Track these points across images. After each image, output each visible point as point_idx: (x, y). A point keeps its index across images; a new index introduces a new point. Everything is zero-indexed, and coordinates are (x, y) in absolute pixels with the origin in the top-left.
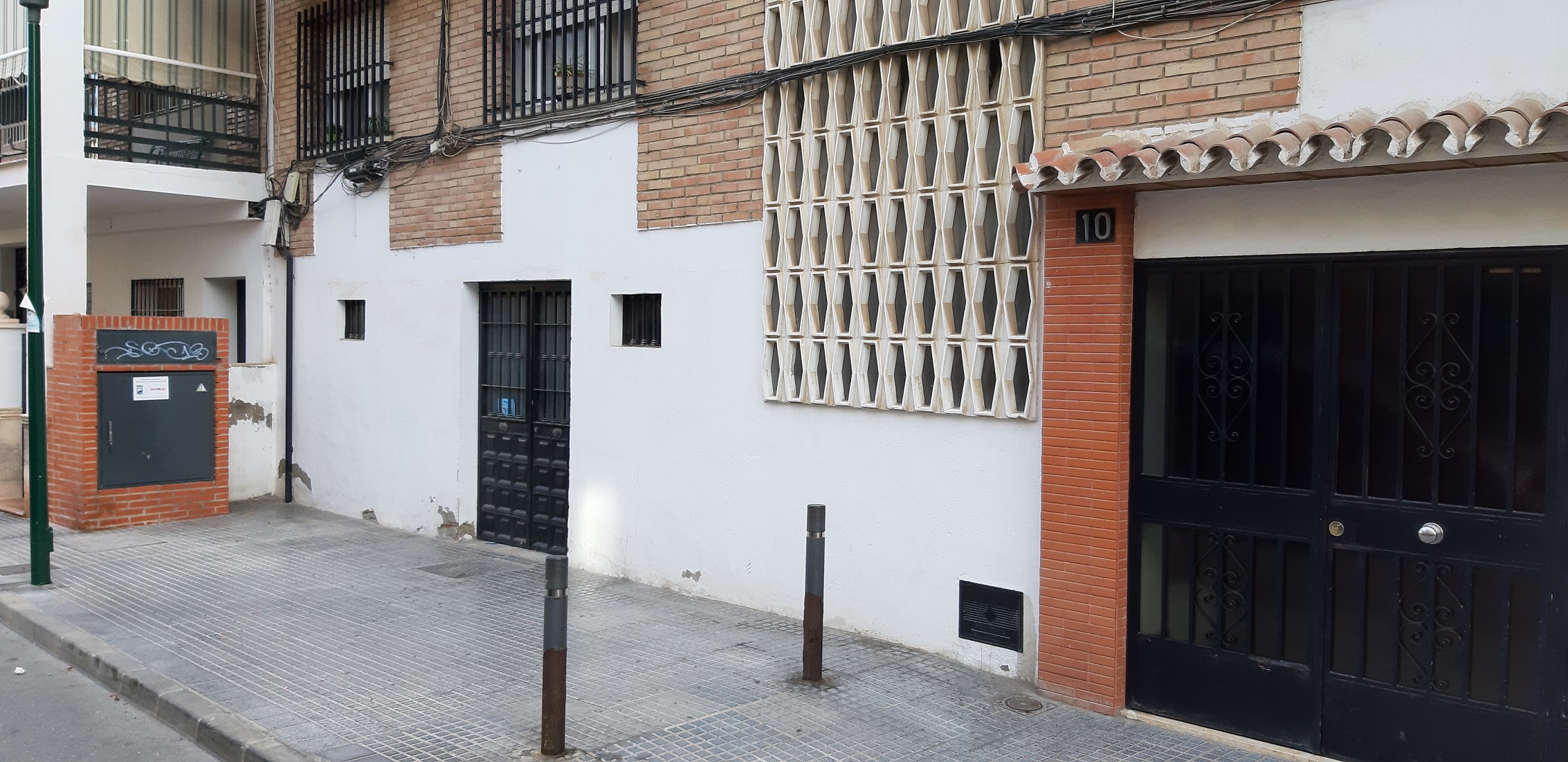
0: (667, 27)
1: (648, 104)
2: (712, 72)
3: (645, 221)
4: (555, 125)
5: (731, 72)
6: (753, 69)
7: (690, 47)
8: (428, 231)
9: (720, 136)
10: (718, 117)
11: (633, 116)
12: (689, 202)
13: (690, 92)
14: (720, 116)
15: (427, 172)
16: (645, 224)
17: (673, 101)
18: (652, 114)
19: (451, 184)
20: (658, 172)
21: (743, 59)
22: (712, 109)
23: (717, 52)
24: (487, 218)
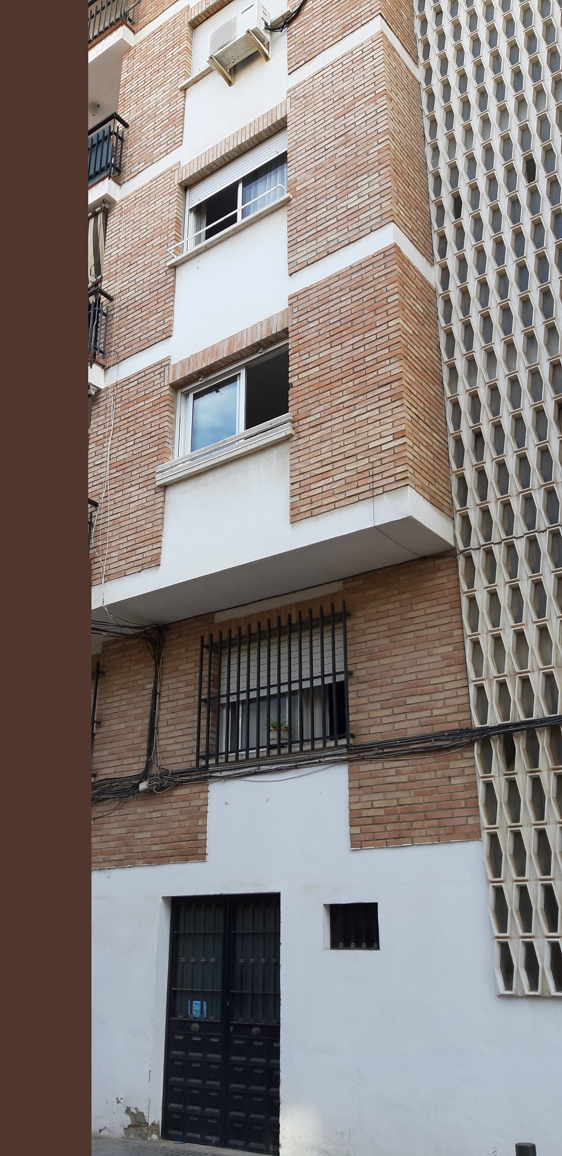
0: (374, 696)
1: (358, 751)
2: (420, 728)
3: (359, 842)
4: (263, 768)
5: (438, 728)
6: (459, 726)
7: (396, 710)
8: (127, 854)
9: (433, 775)
10: (429, 761)
11: (344, 760)
12: (403, 826)
13: (402, 742)
14: (432, 760)
15: (129, 806)
16: (357, 843)
17: (383, 749)
18: (363, 759)
19: (154, 815)
20: (370, 803)
21: (450, 718)
22: (423, 755)
23: (423, 714)
24: (192, 842)
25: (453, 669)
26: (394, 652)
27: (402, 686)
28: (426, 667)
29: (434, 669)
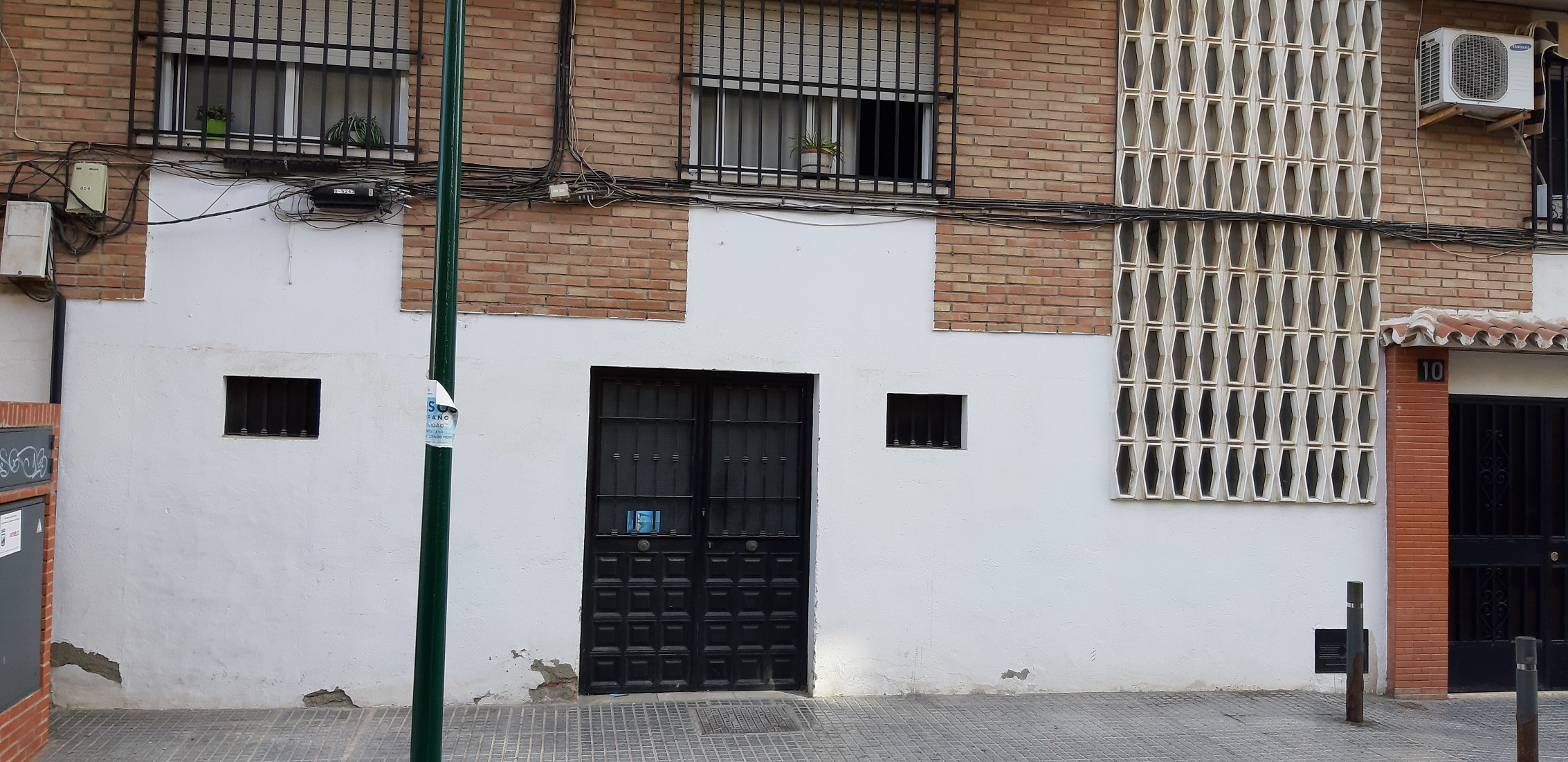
0: (981, 137)
1: (954, 206)
2: (1044, 192)
3: (947, 322)
5: (1069, 198)
7: (1014, 163)
8: (513, 296)
9: (1057, 253)
10: (1053, 235)
11: (934, 215)
12: (1011, 309)
13: (1018, 206)
14: (1056, 234)
16: (943, 323)
17: (990, 210)
18: (963, 217)
19: (572, 240)
20: (967, 275)
21: (1085, 188)
22: (1046, 226)
23: (1050, 175)
24: (657, 291)
25: (1097, 127)
26: (1017, 84)
27: (1025, 133)
28: (1061, 116)
29: (1071, 121)
